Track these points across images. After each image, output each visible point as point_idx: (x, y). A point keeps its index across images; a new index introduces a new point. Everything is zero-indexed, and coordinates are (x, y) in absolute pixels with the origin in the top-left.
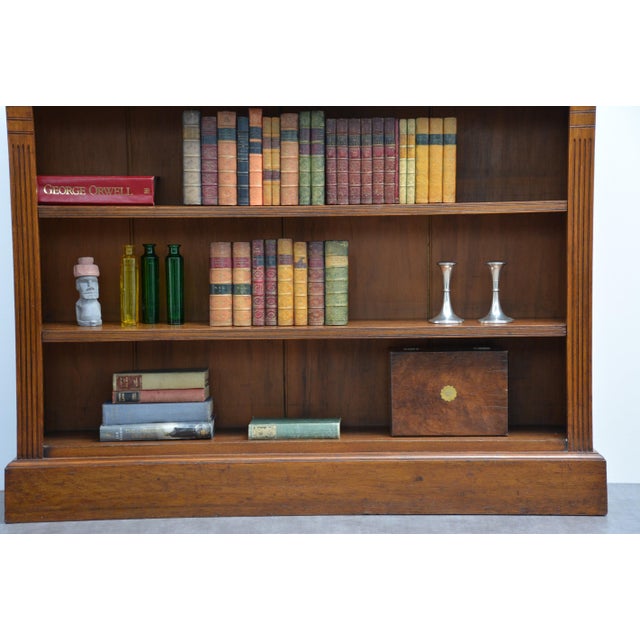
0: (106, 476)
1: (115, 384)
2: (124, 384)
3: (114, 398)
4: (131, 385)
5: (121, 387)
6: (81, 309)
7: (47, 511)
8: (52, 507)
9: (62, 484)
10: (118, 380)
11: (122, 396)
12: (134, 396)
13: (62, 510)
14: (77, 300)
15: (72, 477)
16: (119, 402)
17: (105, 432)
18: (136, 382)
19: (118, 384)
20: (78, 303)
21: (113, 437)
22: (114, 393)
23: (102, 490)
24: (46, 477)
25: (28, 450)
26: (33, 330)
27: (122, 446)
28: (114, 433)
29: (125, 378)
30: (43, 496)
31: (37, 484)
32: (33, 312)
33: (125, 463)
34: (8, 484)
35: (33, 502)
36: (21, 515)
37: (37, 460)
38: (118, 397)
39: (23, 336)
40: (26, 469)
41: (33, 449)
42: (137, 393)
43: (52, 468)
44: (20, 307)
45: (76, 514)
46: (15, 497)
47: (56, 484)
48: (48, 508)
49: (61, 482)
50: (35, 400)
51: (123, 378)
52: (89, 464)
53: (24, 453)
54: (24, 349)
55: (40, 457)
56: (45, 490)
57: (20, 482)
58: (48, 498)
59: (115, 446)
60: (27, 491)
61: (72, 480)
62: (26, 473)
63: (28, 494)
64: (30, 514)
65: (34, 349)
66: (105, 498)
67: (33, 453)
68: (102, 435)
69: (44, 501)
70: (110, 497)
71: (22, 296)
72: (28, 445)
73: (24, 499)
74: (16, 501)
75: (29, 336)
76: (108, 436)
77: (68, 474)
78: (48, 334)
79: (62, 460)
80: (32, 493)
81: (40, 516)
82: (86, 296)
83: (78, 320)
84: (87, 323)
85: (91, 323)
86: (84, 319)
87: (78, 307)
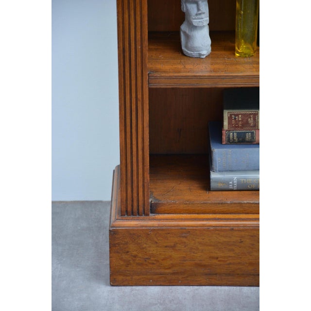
0: (222, 239)
1: (226, 123)
2: (237, 122)
3: (224, 138)
4: (245, 124)
5: (234, 126)
6: (188, 37)
7: (156, 274)
8: (163, 271)
9: (173, 247)
10: (230, 118)
11: (233, 135)
12: (248, 136)
13: (174, 274)
14: (181, 23)
15: (184, 240)
16: (231, 143)
17: (217, 181)
18: (251, 121)
19: (229, 123)
20: (184, 27)
21: (226, 187)
22: (224, 132)
23: (220, 254)
24: (156, 239)
25: (132, 206)
26: (139, 75)
27: (239, 203)
28: (226, 182)
29: (238, 115)
30: (152, 258)
31: (145, 245)
32: (139, 54)
33: (245, 226)
34: (112, 246)
35: (142, 264)
36: (128, 278)
37: (143, 217)
38: (229, 137)
39: (128, 82)
40: (133, 230)
41: (138, 206)
42: (252, 133)
43: (163, 230)
44: (124, 49)
45: (189, 278)
46: (121, 259)
47: (166, 247)
48: (158, 271)
49: (172, 244)
50: (140, 153)
51: (236, 115)
52: (203, 226)
53: (129, 209)
54: (128, 97)
55: (147, 215)
56: (154, 252)
57: (127, 243)
58: (158, 261)
59: (231, 204)
60: (135, 253)
61: (185, 243)
62: (132, 234)
63: (135, 256)
64: (137, 277)
65: (139, 96)
66: (222, 263)
67: (138, 209)
68: (213, 185)
69: (153, 264)
70: (228, 262)
71: (127, 36)
72: (133, 201)
73: (131, 262)
74: (122, 263)
75: (133, 82)
76: (220, 186)
77: (180, 237)
78: (156, 78)
79: (172, 219)
80: (140, 255)
81: (150, 279)
82: (195, 22)
83: (183, 48)
84: (195, 54)
85: (200, 55)
86: (193, 49)
87: (185, 33)
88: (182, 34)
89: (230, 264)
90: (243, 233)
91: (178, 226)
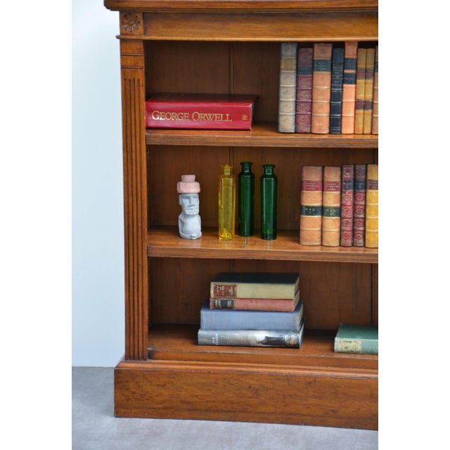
0: (202, 381)
1: (212, 292)
2: (220, 292)
3: (211, 304)
4: (227, 293)
5: (218, 295)
6: (183, 223)
7: (150, 408)
8: (155, 406)
9: (163, 386)
10: (215, 288)
11: (218, 302)
12: (229, 304)
13: (163, 408)
15: (172, 380)
16: (216, 308)
17: (203, 336)
18: (231, 291)
19: (215, 292)
20: (181, 217)
21: (209, 342)
22: (211, 300)
23: (199, 393)
24: (150, 379)
25: (134, 352)
26: (140, 245)
27: (217, 353)
28: (210, 339)
29: (221, 286)
30: (147, 395)
31: (142, 384)
32: (140, 230)
33: (219, 370)
34: (116, 383)
35: (139, 400)
36: (128, 411)
37: (142, 361)
38: (214, 304)
39: (131, 251)
40: (133, 370)
41: (138, 351)
42: (232, 301)
43: (155, 371)
44: (128, 225)
45: (176, 413)
46: (123, 394)
47: (158, 385)
48: (151, 406)
49: (163, 383)
50: (140, 308)
51: (220, 286)
52: (187, 369)
53: (132, 354)
54: (131, 263)
55: (145, 360)
56: (149, 390)
57: (128, 381)
58: (151, 397)
59: (211, 353)
60: (134, 390)
61: (172, 383)
62: (132, 374)
63: (134, 393)
64: (136, 411)
65: (140, 262)
66: (201, 401)
67: (138, 355)
68: (200, 340)
69: (148, 399)
70: (206, 400)
71: (131, 215)
72: (134, 348)
73: (131, 397)
74: (124, 398)
75: (135, 251)
76: (205, 341)
77: (169, 377)
78: (153, 249)
79: (164, 363)
80: (138, 392)
81: (145, 413)
82: (188, 212)
83: (181, 233)
84: (187, 236)
85: (192, 237)
86: (186, 232)
87: (181, 220)
88: (179, 222)
89: (207, 401)
90: (217, 376)
91: (167, 368)
